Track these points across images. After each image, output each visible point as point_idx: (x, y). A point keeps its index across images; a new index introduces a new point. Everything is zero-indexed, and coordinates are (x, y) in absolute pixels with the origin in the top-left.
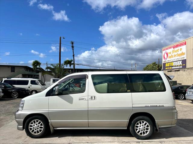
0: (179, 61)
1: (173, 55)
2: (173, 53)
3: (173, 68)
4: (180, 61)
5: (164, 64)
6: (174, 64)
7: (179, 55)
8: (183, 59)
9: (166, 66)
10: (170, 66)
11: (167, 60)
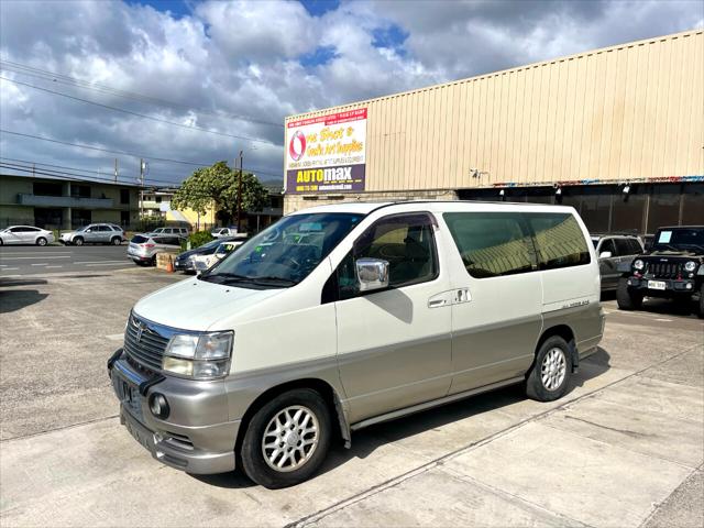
0: (343, 167)
1: (324, 144)
2: (322, 140)
3: (322, 188)
4: (348, 166)
5: (293, 174)
6: (327, 176)
7: (343, 148)
8: (355, 163)
9: (300, 179)
10: (313, 180)
11: (302, 160)
